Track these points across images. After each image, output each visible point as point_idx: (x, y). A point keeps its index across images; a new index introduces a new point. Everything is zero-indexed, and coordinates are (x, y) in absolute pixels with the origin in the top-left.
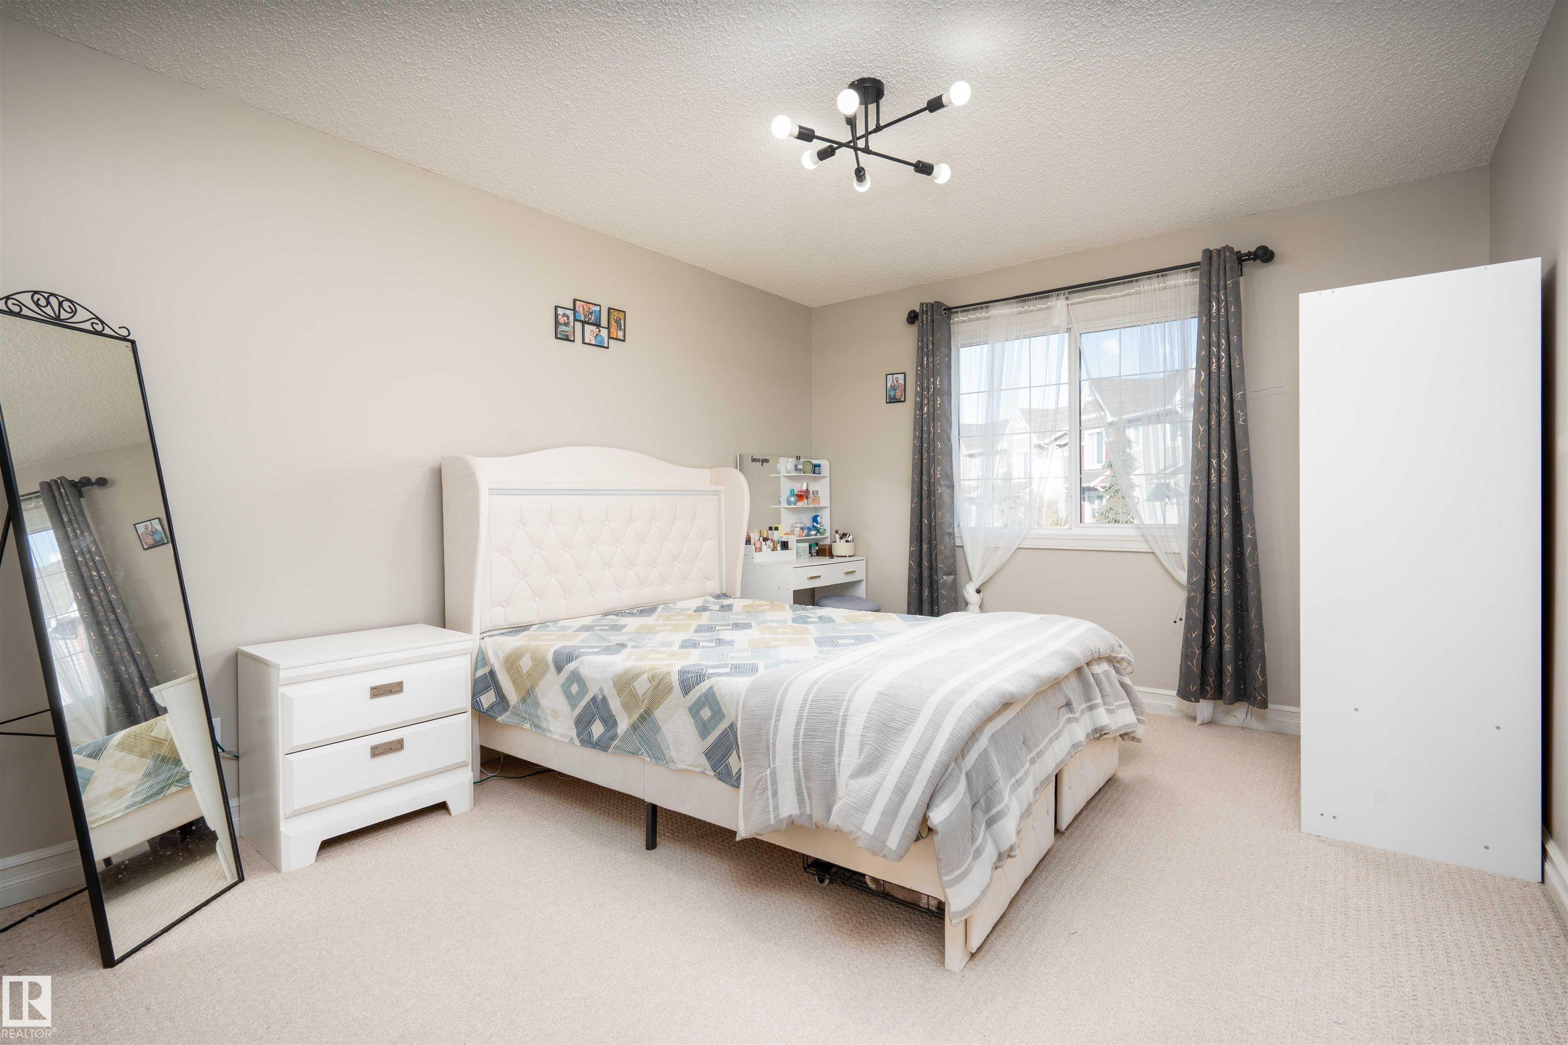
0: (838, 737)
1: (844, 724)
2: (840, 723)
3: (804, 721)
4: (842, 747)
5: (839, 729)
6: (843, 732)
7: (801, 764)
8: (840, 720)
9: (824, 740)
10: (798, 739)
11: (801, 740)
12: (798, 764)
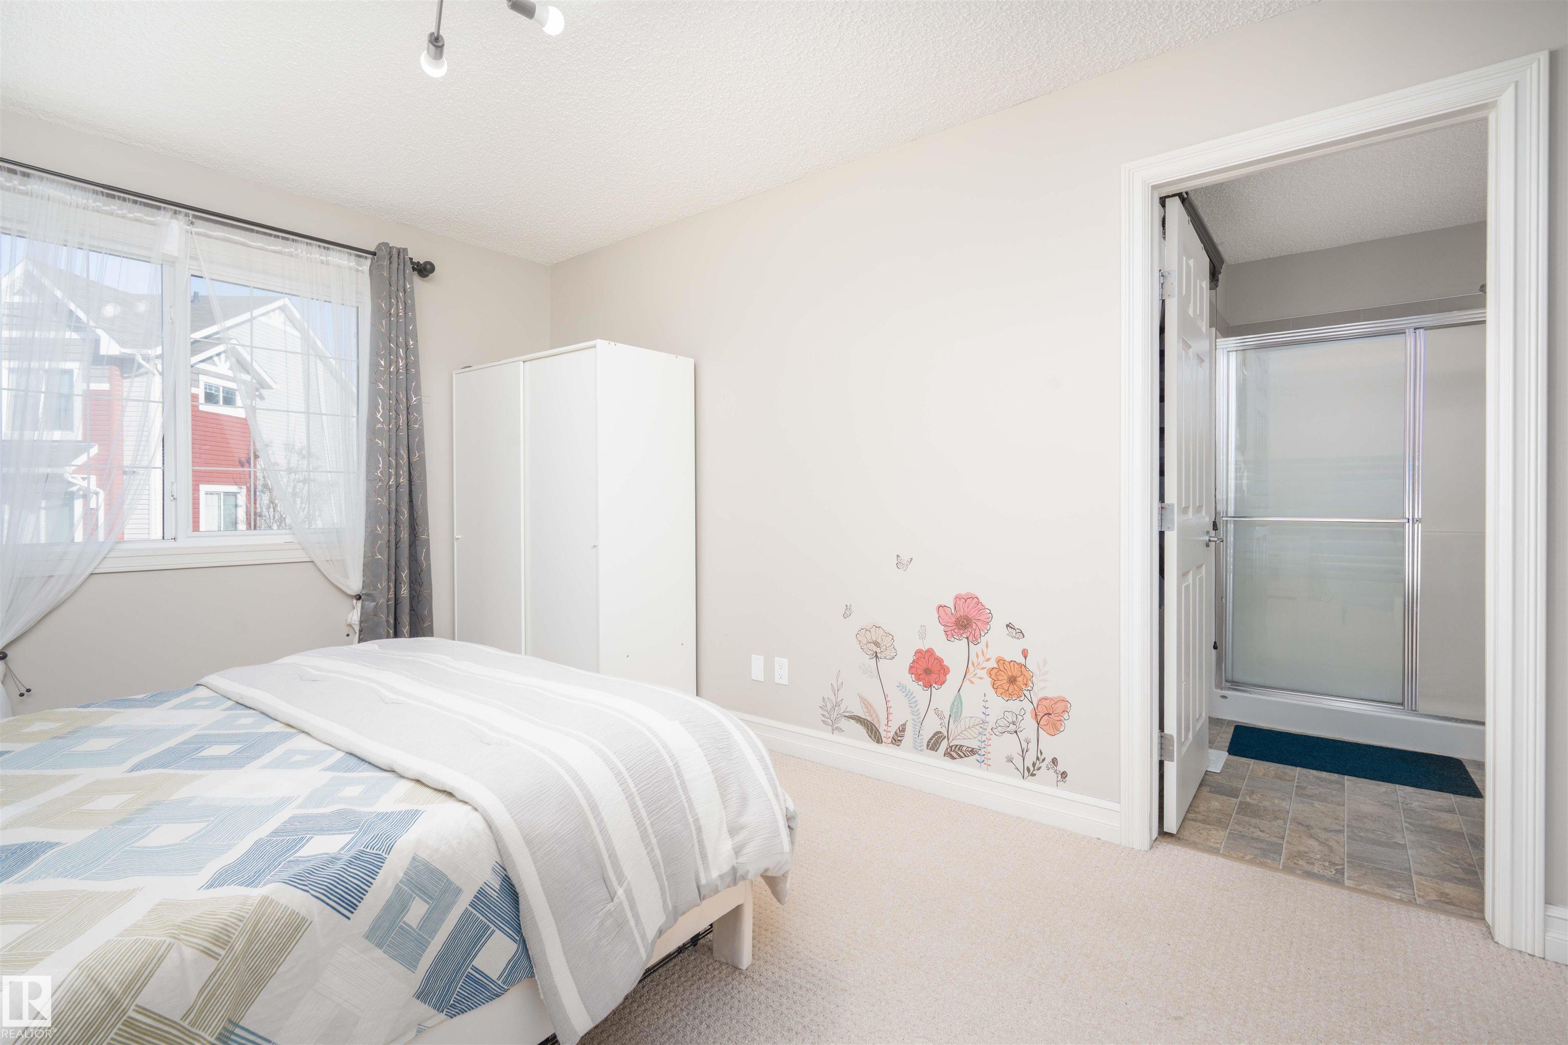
0: (681, 791)
1: (679, 774)
2: (675, 775)
3: (637, 798)
4: (690, 799)
5: (678, 782)
6: (683, 783)
7: (658, 852)
8: (674, 772)
9: (672, 805)
10: (644, 824)
11: (648, 823)
12: (655, 855)
